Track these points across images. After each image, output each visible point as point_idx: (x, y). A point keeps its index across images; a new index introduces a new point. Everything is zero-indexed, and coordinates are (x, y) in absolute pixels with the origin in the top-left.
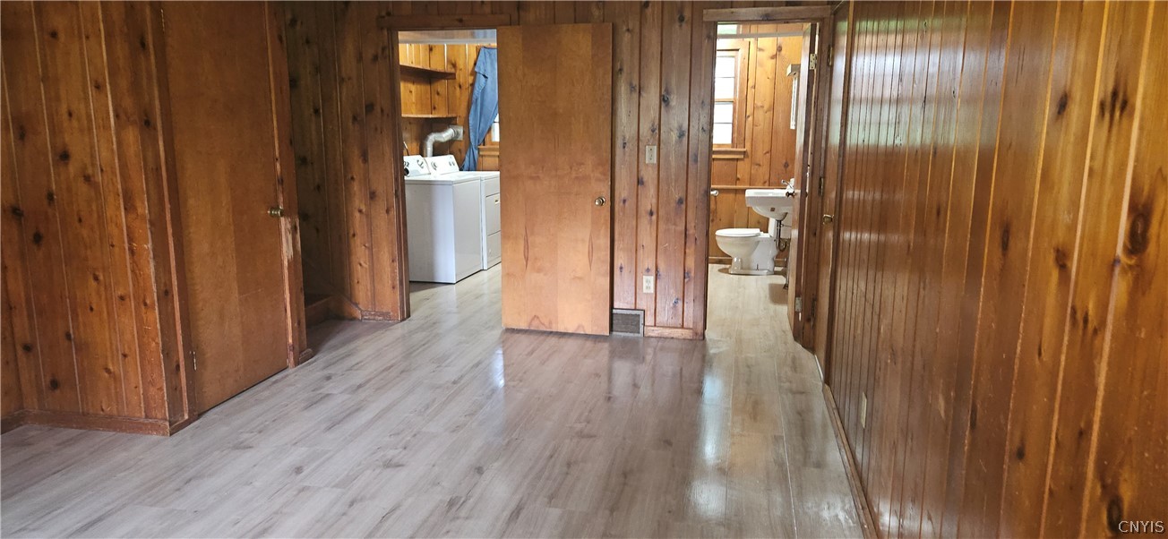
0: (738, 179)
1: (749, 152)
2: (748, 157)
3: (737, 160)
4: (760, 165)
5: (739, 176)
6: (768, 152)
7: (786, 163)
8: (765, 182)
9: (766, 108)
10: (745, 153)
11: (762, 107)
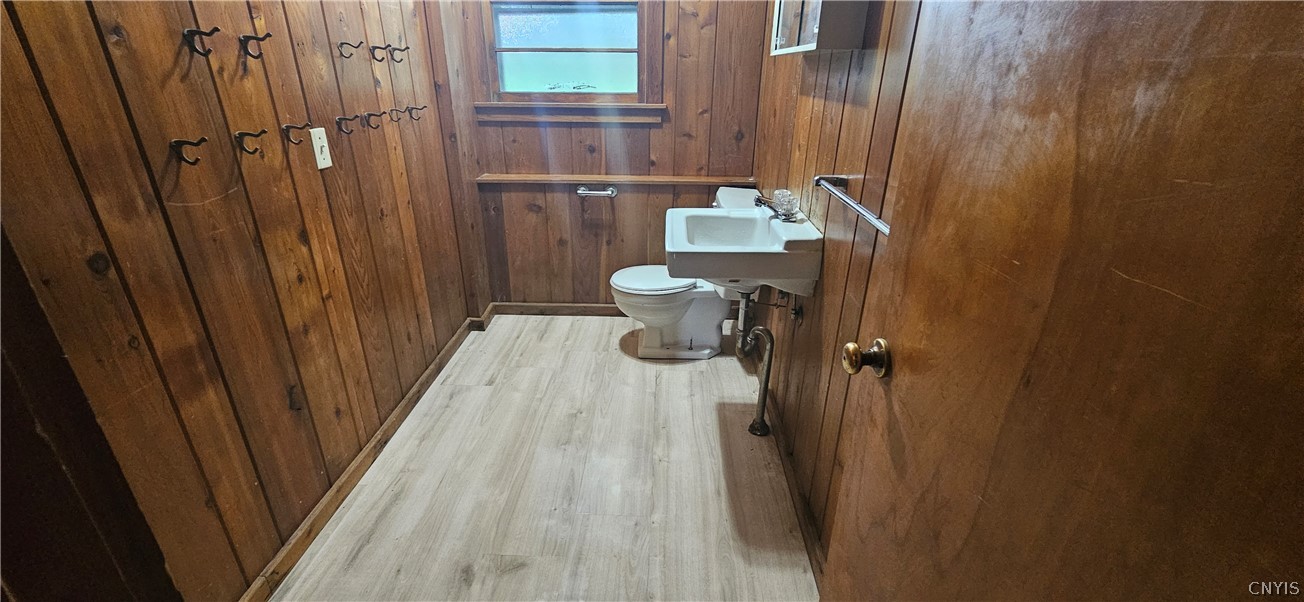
0: (653, 163)
1: (672, 113)
2: (669, 121)
3: (650, 126)
4: (689, 136)
5: (653, 158)
6: (705, 111)
7: (740, 132)
8: (701, 168)
9: (701, 19)
10: (663, 113)
11: (695, 15)
